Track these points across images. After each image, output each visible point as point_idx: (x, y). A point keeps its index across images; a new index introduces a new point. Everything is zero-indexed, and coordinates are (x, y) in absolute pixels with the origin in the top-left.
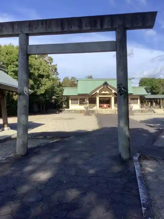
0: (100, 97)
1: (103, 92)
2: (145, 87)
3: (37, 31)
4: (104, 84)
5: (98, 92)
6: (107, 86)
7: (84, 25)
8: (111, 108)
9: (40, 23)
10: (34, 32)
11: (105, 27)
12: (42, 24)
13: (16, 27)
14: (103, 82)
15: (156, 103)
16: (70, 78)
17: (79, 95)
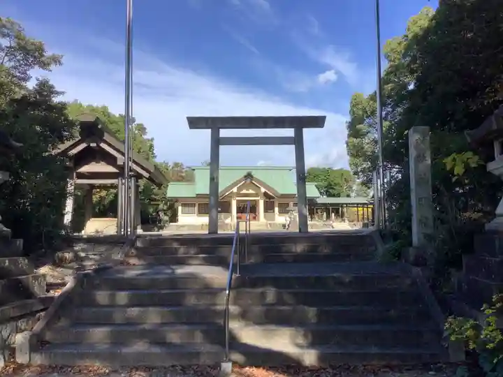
0: (238, 201)
1: (244, 191)
2: (316, 184)
4: (245, 177)
5: (235, 190)
6: (252, 180)
7: (268, 123)
8: (259, 220)
11: (286, 125)
13: (210, 122)
14: (245, 173)
15: (337, 213)
16: (171, 164)
17: (199, 196)
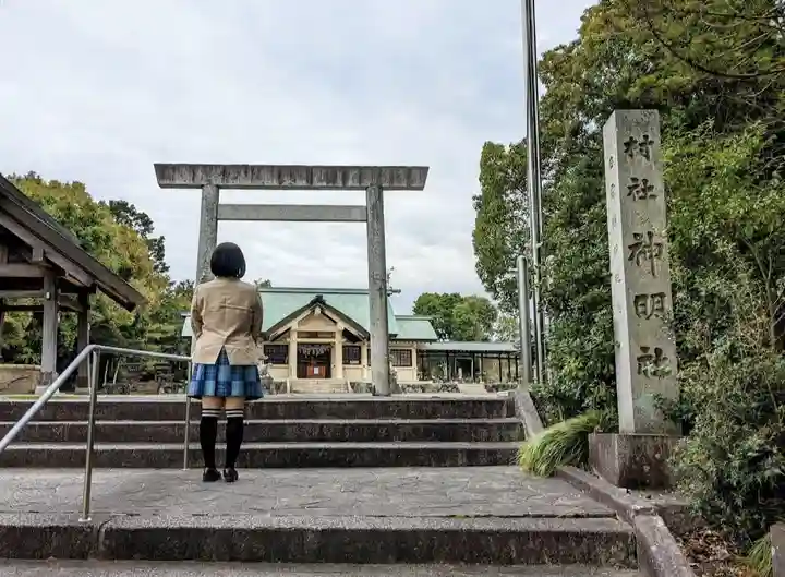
0: (299, 344)
3: (237, 183)
4: (312, 303)
5: (295, 326)
6: (323, 308)
7: (315, 179)
8: (334, 377)
9: (243, 173)
10: (231, 183)
11: (350, 183)
12: (246, 173)
13: (199, 173)
15: (467, 368)
